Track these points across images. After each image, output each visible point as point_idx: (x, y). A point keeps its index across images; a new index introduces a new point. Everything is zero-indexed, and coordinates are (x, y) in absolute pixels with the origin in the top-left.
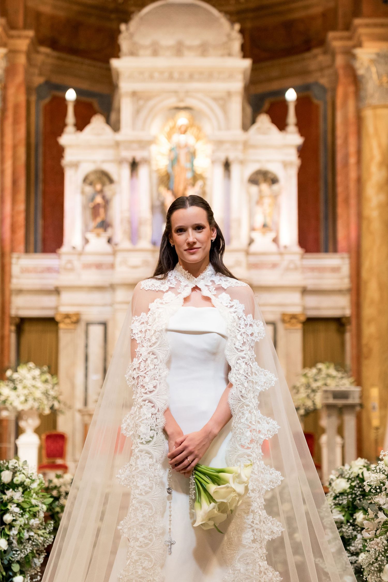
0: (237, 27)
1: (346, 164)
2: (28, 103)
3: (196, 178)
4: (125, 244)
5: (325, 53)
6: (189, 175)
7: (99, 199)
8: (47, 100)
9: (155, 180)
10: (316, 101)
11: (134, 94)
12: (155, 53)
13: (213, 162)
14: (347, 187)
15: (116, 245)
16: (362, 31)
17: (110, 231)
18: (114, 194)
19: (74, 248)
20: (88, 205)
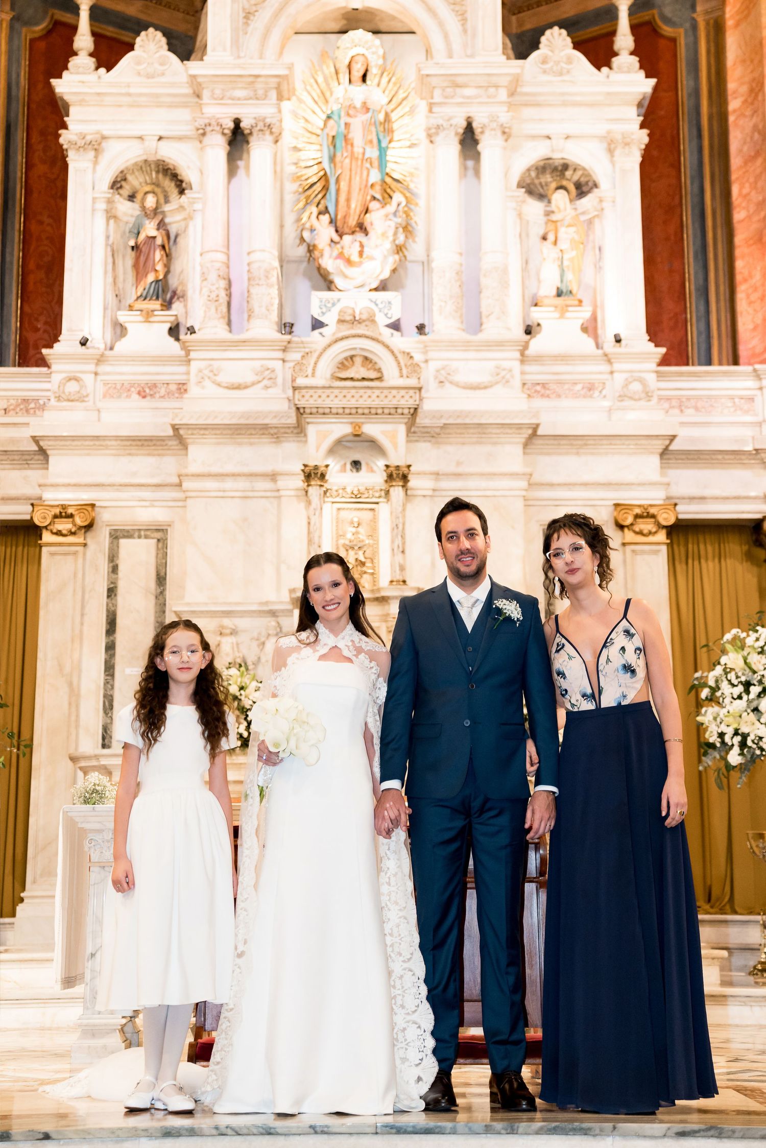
4: (213, 326)
6: (375, 176)
7: (150, 229)
8: (39, 29)
9: (289, 198)
10: (667, 30)
15: (191, 330)
17: (177, 307)
18: (190, 218)
19: (84, 343)
20: (126, 245)
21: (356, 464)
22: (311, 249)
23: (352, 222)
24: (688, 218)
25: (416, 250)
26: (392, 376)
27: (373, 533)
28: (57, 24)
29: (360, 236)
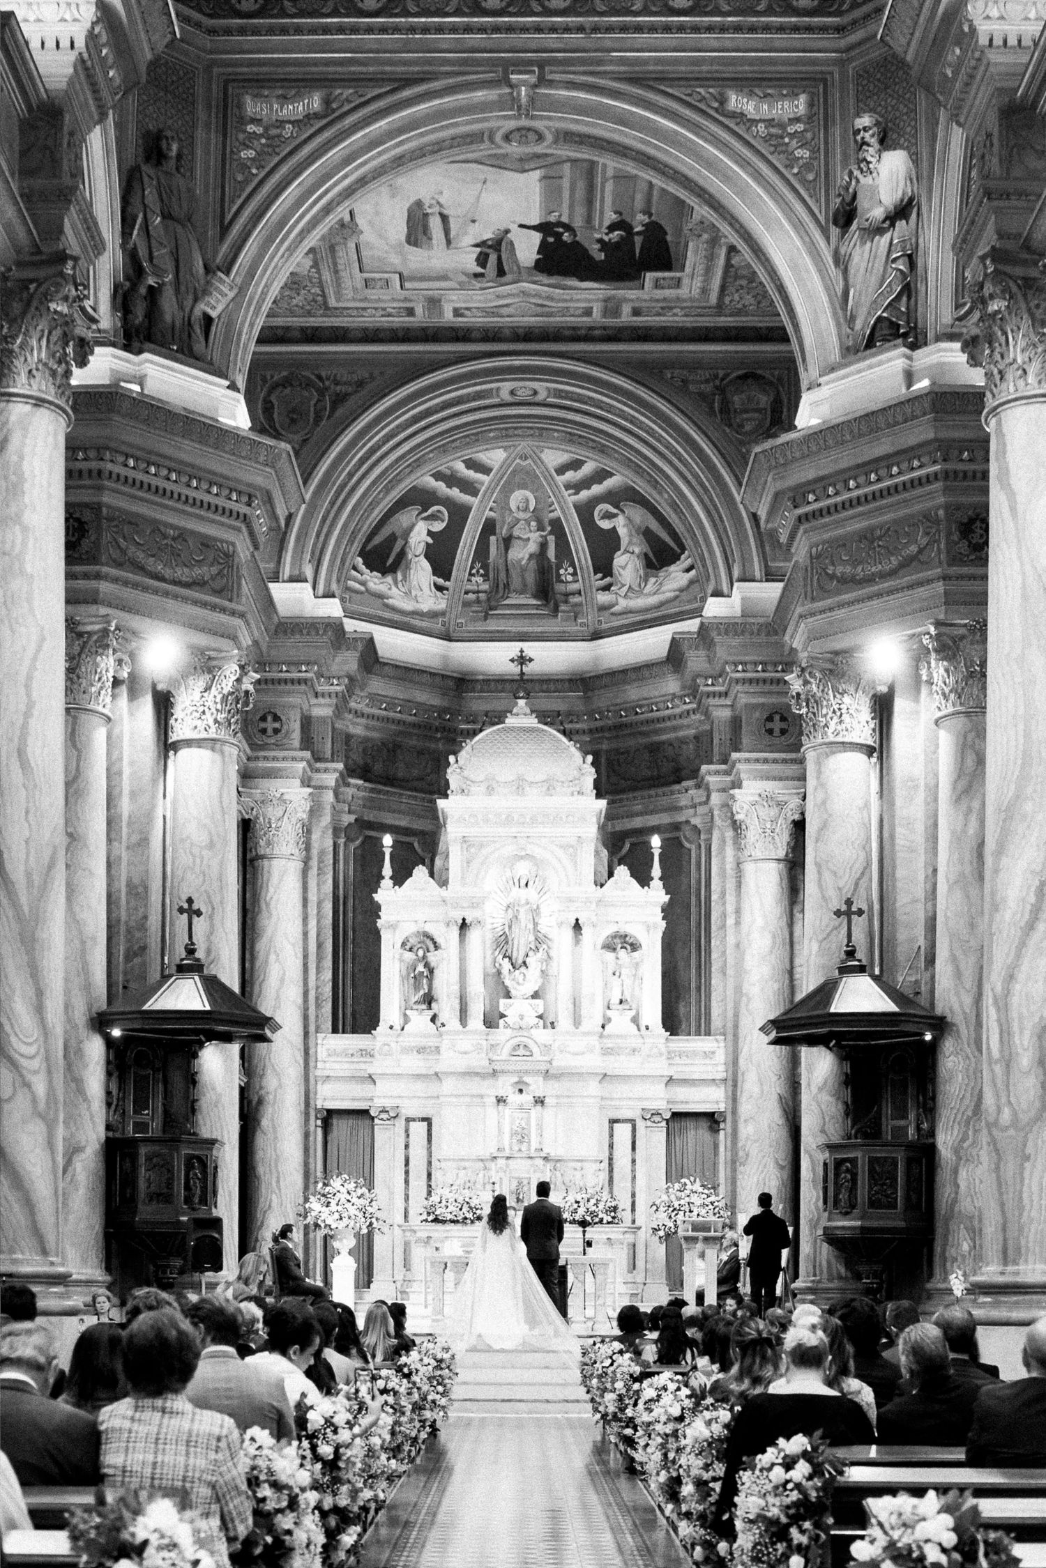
0: (590, 758)
1: (723, 926)
2: (335, 845)
3: (540, 941)
4: (453, 1023)
5: (698, 786)
6: (532, 938)
7: (421, 968)
8: (358, 843)
9: (489, 943)
10: (687, 845)
11: (464, 839)
12: (490, 790)
13: (560, 924)
14: (724, 953)
15: (443, 1025)
16: (740, 766)
17: (433, 1005)
19: (391, 1027)
20: (409, 974)
21: (521, 1091)
22: (499, 973)
23: (520, 961)
24: (693, 945)
25: (553, 970)
26: (537, 1055)
27: (528, 1123)
28: (367, 838)
29: (523, 969)
